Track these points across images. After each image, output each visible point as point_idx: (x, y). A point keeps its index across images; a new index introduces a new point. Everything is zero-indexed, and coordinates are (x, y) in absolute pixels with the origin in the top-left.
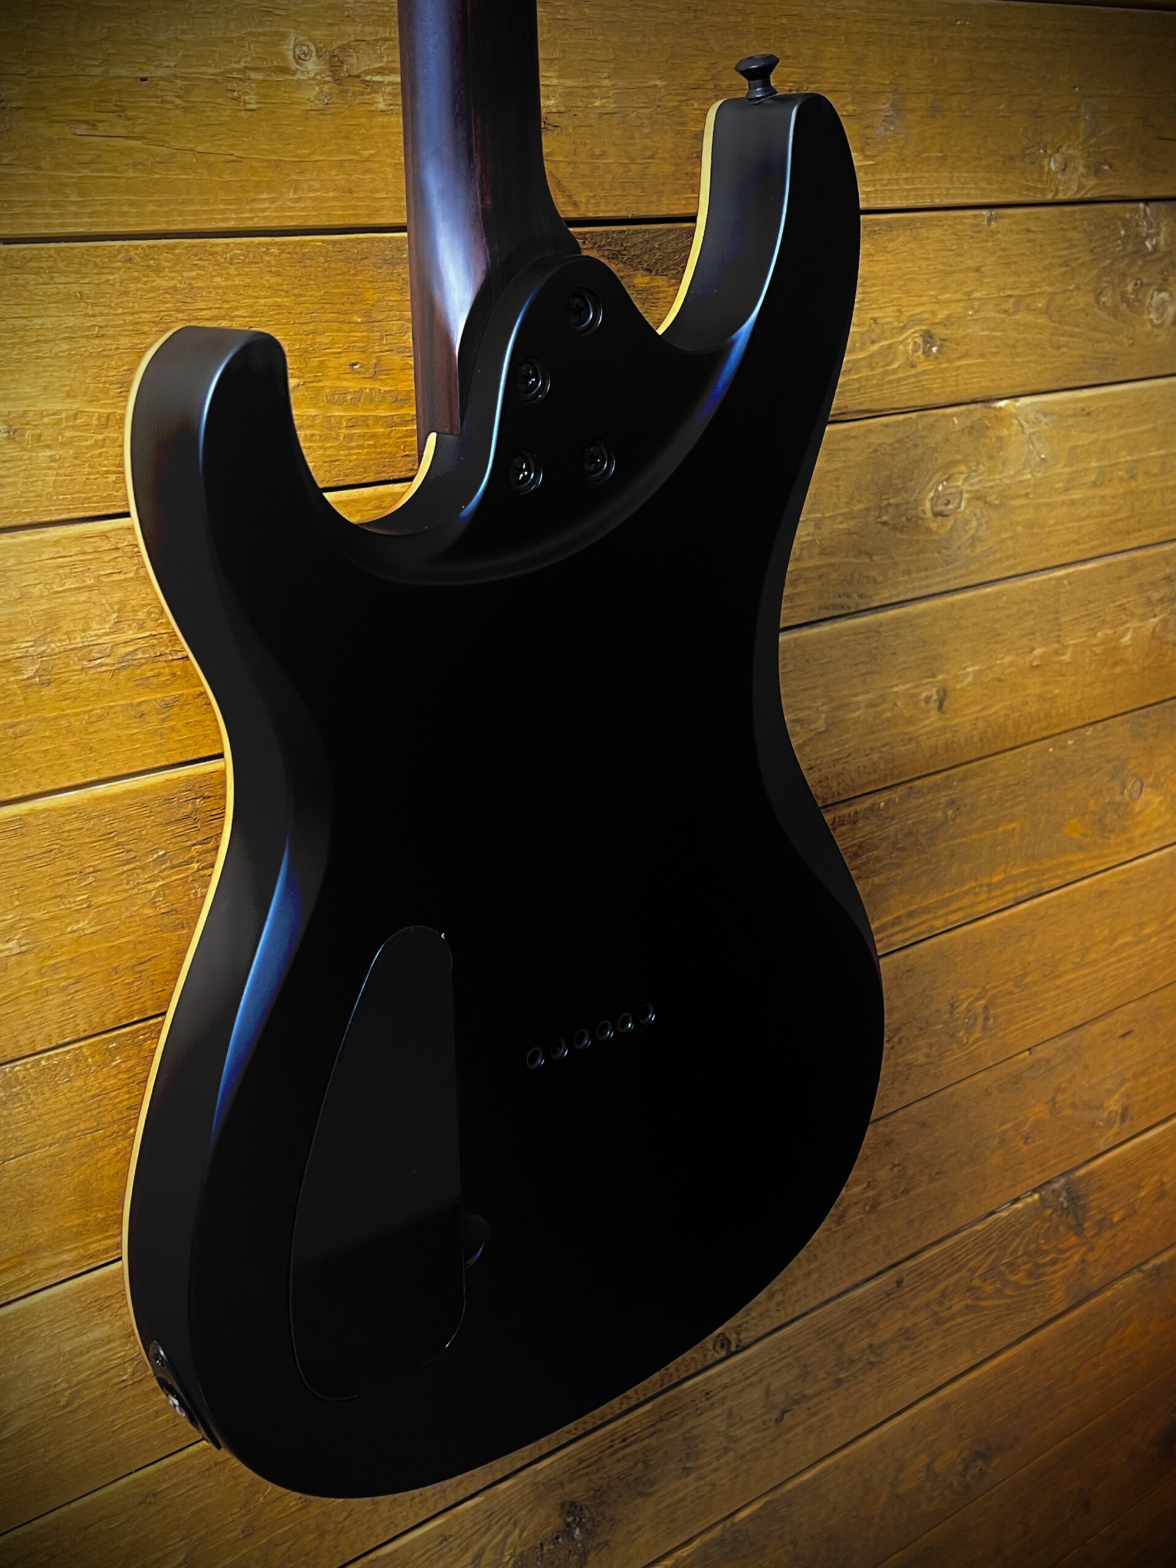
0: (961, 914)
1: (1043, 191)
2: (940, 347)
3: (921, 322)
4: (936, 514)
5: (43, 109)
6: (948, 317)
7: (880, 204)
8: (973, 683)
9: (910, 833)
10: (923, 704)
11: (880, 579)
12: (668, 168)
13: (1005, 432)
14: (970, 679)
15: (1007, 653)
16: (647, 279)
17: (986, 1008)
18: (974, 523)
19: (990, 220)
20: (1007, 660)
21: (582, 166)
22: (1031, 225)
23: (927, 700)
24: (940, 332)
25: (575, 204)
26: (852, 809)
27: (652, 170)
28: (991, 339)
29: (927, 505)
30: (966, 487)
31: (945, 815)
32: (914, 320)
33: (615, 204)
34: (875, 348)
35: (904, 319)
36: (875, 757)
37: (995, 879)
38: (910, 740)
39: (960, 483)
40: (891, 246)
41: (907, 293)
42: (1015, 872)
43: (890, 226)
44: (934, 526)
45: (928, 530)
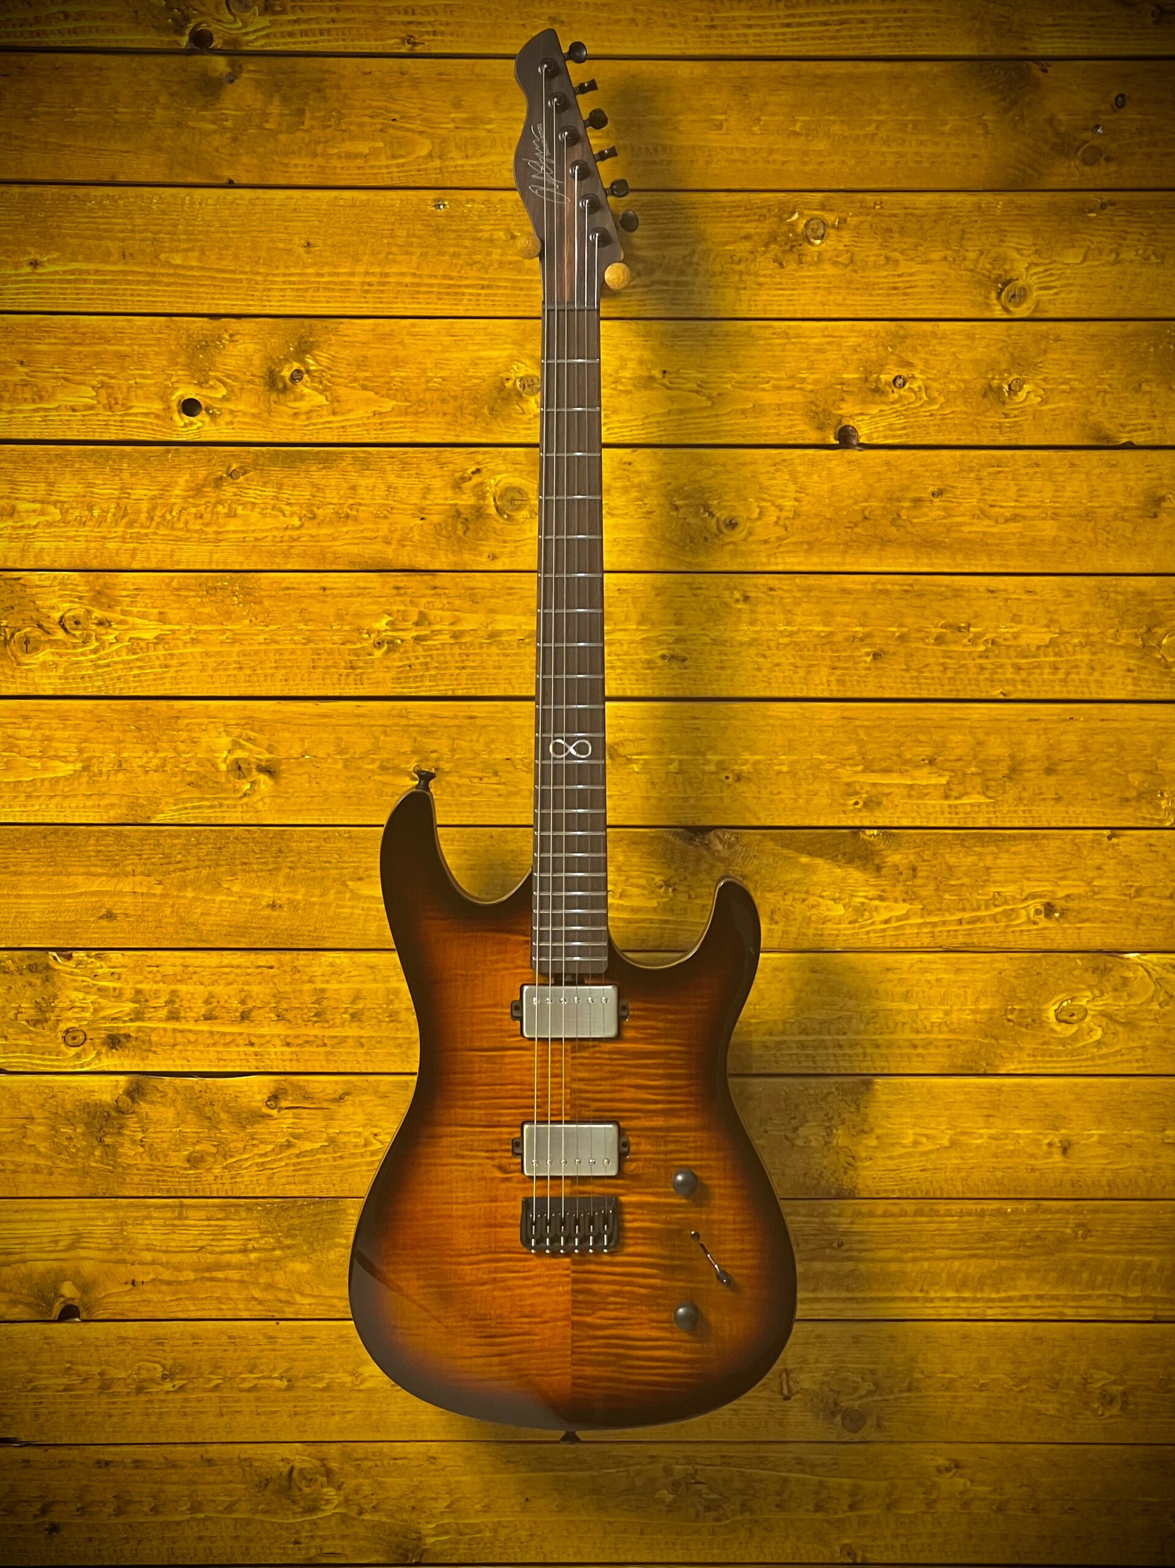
0: (1094, 1311)
1: (1160, 821)
2: (1062, 915)
3: (1041, 896)
4: (1059, 1021)
6: (1068, 896)
7: (1000, 824)
8: (1099, 1143)
9: (1038, 1237)
10: (1045, 1148)
11: (1006, 1055)
12: (825, 801)
13: (1131, 975)
14: (1095, 1138)
15: (1135, 1128)
16: (809, 859)
17: (1124, 1393)
18: (1100, 1032)
19: (1109, 838)
20: (1134, 1132)
22: (1152, 841)
23: (1050, 1145)
24: (1060, 904)
26: (979, 1207)
27: (815, 802)
28: (1111, 912)
29: (1051, 1014)
30: (1089, 1006)
31: (1076, 1234)
32: (1033, 896)
34: (999, 909)
35: (1025, 894)
36: (999, 1174)
37: (1131, 1295)
38: (1033, 1170)
39: (1084, 1002)
40: (1013, 849)
41: (1028, 879)
42: (1154, 1295)
43: (1014, 838)
44: (1058, 1028)
45: (1053, 1030)
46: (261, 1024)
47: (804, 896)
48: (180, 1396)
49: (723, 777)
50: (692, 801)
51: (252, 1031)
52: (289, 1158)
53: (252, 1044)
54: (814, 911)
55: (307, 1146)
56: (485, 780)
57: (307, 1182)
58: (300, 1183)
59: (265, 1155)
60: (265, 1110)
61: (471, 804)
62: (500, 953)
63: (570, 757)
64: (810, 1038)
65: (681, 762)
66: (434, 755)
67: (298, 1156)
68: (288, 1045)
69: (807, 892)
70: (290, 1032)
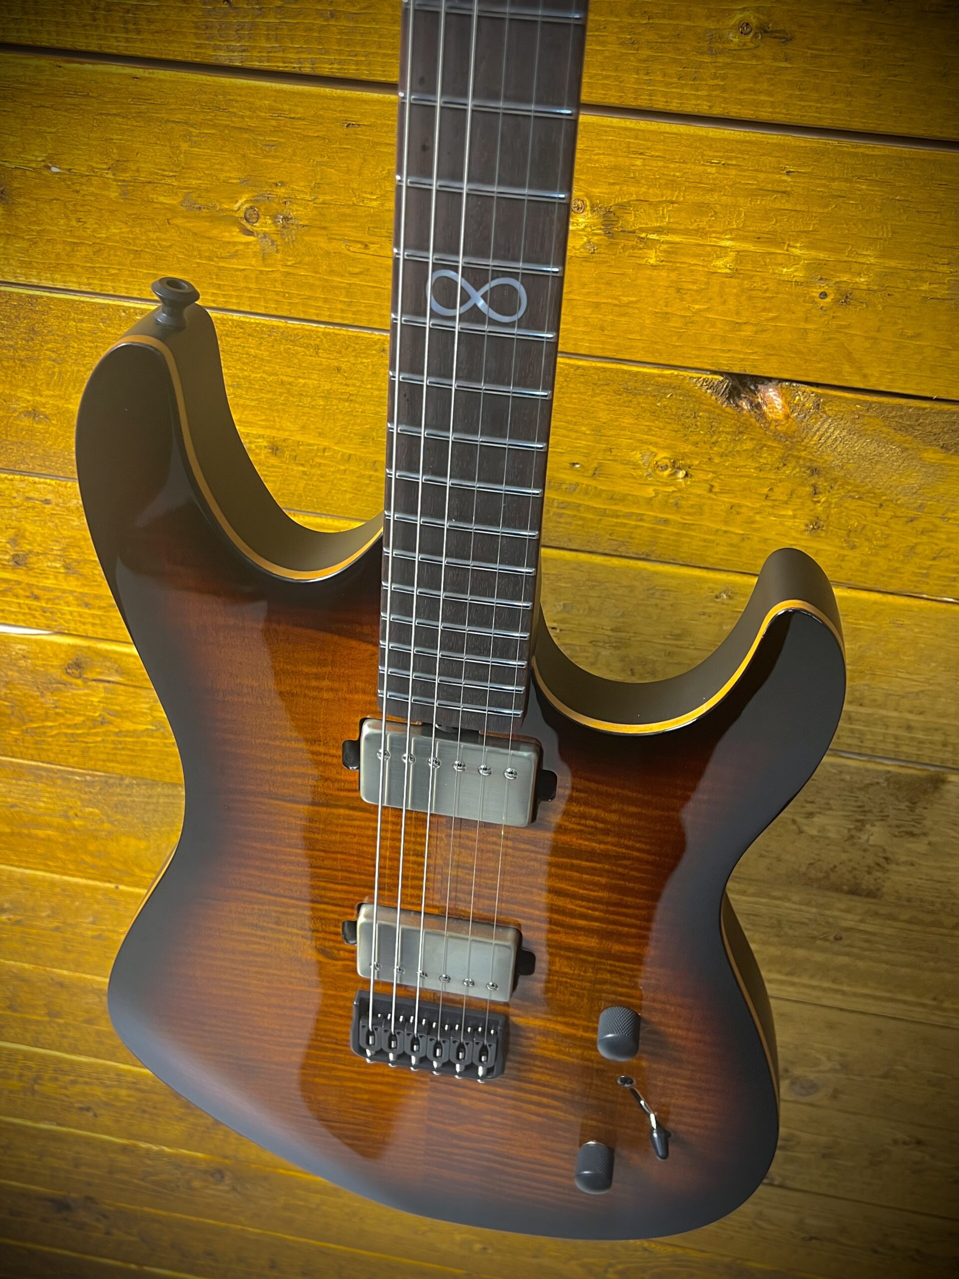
5: (325, 228)
16: (942, 456)
21: (884, 344)
25: (865, 376)
33: (917, 384)
46: (43, 573)
47: (913, 513)
48: (18, 929)
49: (815, 292)
50: (748, 331)
51: (33, 581)
52: (106, 734)
53: (37, 598)
54: (925, 539)
55: (128, 726)
56: (373, 247)
57: (132, 763)
58: (124, 763)
59: (76, 726)
60: (65, 678)
61: (349, 290)
62: (322, 663)
63: (474, 315)
64: (862, 710)
65: (740, 256)
66: (281, 191)
67: (117, 734)
68: (87, 605)
69: (921, 507)
70: (86, 590)
